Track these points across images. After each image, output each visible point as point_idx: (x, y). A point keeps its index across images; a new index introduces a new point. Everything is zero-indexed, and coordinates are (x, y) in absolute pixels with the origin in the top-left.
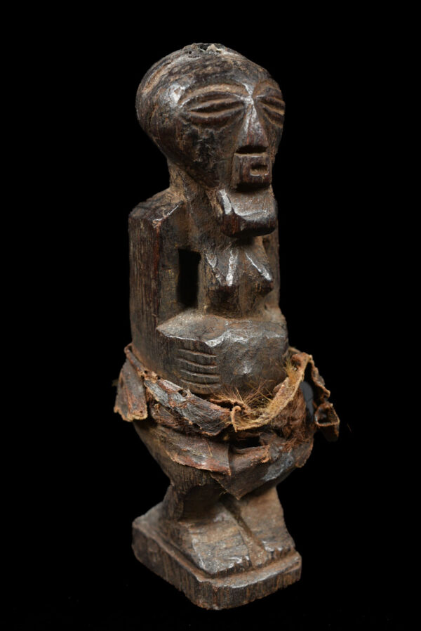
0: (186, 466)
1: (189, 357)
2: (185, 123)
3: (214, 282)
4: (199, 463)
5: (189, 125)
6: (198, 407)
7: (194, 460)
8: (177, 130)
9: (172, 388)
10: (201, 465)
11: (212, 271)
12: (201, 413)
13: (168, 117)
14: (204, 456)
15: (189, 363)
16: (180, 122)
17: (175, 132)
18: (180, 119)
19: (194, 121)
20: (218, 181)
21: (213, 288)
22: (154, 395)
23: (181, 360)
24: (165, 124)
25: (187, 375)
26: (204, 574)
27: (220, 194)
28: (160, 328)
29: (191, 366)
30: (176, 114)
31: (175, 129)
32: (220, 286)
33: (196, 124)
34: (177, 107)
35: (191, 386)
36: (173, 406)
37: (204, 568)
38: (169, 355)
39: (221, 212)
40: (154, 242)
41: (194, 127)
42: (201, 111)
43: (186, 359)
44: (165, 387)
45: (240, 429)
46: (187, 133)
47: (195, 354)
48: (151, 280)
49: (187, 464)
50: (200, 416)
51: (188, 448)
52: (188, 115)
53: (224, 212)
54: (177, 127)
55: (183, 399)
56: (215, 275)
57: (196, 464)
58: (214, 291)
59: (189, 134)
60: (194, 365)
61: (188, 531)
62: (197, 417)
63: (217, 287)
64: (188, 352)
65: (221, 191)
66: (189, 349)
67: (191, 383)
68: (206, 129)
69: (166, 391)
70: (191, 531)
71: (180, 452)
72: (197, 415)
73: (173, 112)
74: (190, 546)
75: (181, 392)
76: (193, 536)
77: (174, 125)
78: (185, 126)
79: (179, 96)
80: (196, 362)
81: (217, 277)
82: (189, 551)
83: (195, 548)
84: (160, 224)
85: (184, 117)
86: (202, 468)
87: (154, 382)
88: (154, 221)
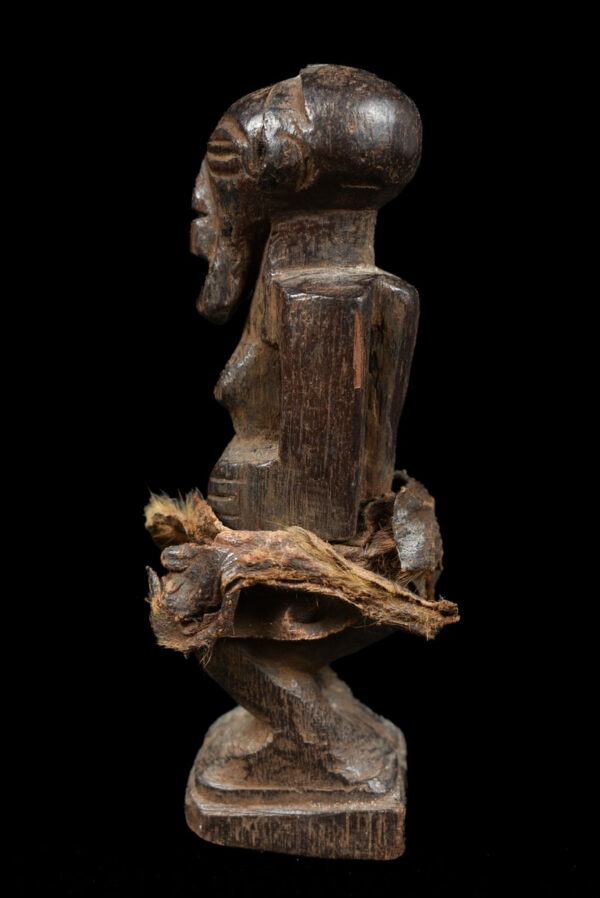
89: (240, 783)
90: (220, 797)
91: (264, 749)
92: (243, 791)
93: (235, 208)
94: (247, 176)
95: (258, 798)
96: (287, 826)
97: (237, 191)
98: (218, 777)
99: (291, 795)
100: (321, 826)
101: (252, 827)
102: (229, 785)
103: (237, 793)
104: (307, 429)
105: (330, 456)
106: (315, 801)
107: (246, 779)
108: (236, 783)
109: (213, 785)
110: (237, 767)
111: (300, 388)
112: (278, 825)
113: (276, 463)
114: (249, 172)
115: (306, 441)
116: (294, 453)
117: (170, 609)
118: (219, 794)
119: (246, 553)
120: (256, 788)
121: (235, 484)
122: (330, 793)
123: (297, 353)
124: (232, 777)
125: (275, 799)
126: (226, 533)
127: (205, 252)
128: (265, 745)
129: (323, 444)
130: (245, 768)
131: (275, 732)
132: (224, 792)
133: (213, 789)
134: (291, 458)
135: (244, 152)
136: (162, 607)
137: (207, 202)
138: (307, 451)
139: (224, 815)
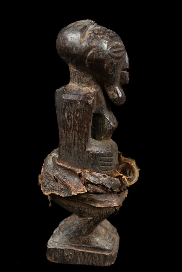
0: (106, 207)
1: (105, 160)
2: (110, 57)
3: (109, 126)
4: (112, 204)
5: (111, 58)
6: (111, 180)
7: (110, 204)
8: (106, 60)
9: (99, 175)
10: (114, 205)
11: (109, 121)
12: (113, 183)
13: (102, 54)
14: (113, 201)
15: (105, 162)
16: (108, 57)
17: (105, 61)
18: (108, 55)
19: (112, 57)
20: (115, 83)
21: (109, 129)
22: (90, 180)
23: (101, 162)
24: (100, 57)
25: (104, 168)
26: (108, 251)
27: (116, 88)
28: (88, 149)
29: (106, 163)
30: (107, 53)
31: (105, 59)
32: (112, 127)
33: (113, 58)
34: (107, 50)
35: (106, 172)
36: (101, 183)
37: (108, 249)
38: (96, 161)
39: (117, 96)
40: (89, 111)
41: (112, 59)
42: (115, 52)
43: (104, 161)
44: (95, 176)
45: (130, 185)
46: (110, 61)
47: (108, 158)
48: (84, 128)
49: (106, 206)
50: (112, 184)
51: (105, 200)
52: (111, 54)
53: (119, 96)
54: (106, 59)
55: (105, 179)
56: (110, 123)
57: (111, 205)
58: (109, 130)
59: (111, 62)
60: (107, 163)
61: (93, 237)
62: (112, 185)
63: (111, 128)
64: (105, 158)
65: (116, 87)
66: (105, 157)
67: (105, 171)
68: (116, 60)
69: (96, 177)
70: (94, 237)
71: (101, 202)
72: (111, 184)
73: (105, 52)
74: (96, 243)
75: (103, 176)
76: (96, 238)
77: (105, 58)
78: (110, 58)
79: (107, 45)
80: (108, 162)
81: (111, 124)
82: (97, 246)
83: (99, 243)
84: (92, 102)
85: (110, 54)
86: (115, 206)
87: (88, 174)
88: (89, 101)
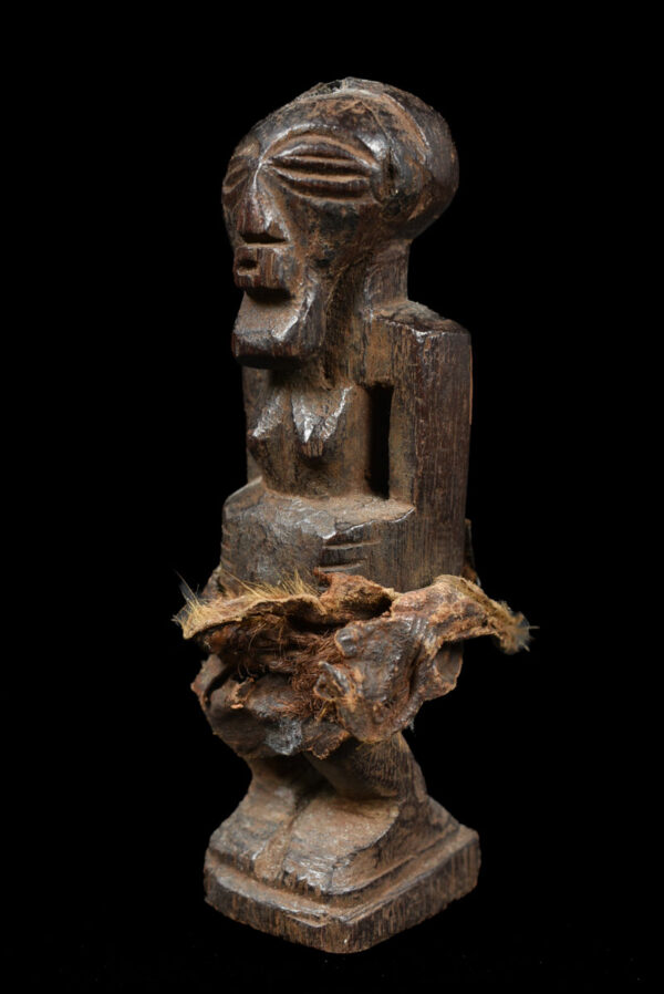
89: (371, 875)
90: (357, 898)
91: (393, 826)
92: (376, 881)
93: (347, 236)
94: (375, 202)
95: (387, 882)
96: (415, 897)
97: (357, 217)
98: (348, 879)
99: (411, 863)
100: (438, 881)
101: (390, 915)
102: (362, 881)
103: (371, 886)
104: (440, 472)
105: (454, 496)
106: (426, 860)
107: (376, 867)
108: (368, 877)
109: (347, 890)
110: (366, 858)
111: (435, 430)
112: (409, 900)
113: (413, 513)
114: (377, 197)
115: (439, 485)
116: (429, 500)
117: (366, 701)
118: (356, 896)
119: (431, 614)
120: (385, 872)
121: (365, 547)
122: (433, 846)
123: (433, 393)
124: (362, 872)
125: (400, 875)
126: (400, 599)
127: (288, 285)
128: (393, 821)
129: (450, 485)
130: (375, 856)
131: (400, 803)
132: (361, 891)
133: (349, 893)
134: (426, 506)
135: (373, 175)
136: (360, 700)
137: (282, 226)
138: (438, 495)
139: (367, 914)
